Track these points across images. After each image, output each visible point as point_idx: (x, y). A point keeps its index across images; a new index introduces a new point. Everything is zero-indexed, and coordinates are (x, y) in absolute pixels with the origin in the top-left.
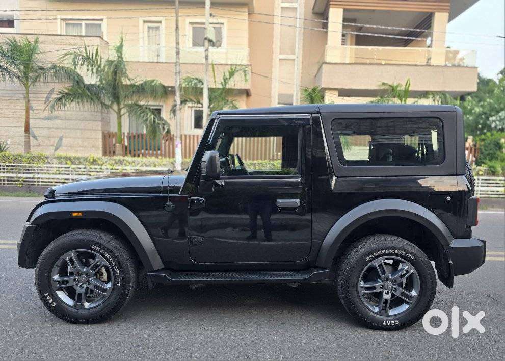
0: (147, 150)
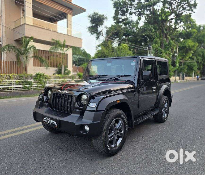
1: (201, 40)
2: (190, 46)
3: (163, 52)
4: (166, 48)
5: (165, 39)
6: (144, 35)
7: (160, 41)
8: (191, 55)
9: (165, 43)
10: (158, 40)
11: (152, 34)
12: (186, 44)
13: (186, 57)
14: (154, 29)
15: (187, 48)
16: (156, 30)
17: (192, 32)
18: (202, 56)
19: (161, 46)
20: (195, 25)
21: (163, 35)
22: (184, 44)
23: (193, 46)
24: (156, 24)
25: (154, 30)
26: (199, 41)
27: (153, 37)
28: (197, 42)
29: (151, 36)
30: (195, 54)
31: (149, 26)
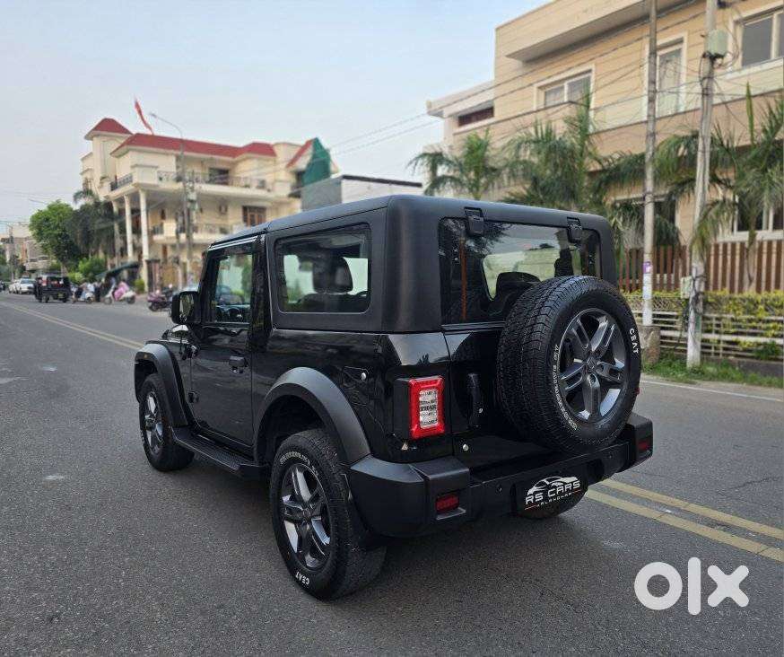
0: (631, 278)
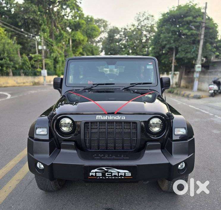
1: (90, 34)
2: (80, 39)
3: (55, 44)
4: (58, 40)
5: (54, 28)
6: (26, 17)
7: (49, 29)
8: (81, 51)
9: (55, 33)
10: (46, 28)
11: (38, 18)
12: (76, 37)
13: (77, 52)
14: (39, 11)
15: (77, 42)
16: (42, 14)
17: (81, 24)
18: (91, 52)
19: (51, 36)
20: (83, 15)
21: (51, 22)
22: (73, 37)
23: (83, 40)
24: (41, 5)
25: (39, 13)
26: (88, 35)
27: (39, 23)
28: (86, 36)
29: (37, 20)
30: (85, 49)
31: (32, 6)
